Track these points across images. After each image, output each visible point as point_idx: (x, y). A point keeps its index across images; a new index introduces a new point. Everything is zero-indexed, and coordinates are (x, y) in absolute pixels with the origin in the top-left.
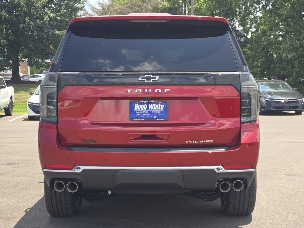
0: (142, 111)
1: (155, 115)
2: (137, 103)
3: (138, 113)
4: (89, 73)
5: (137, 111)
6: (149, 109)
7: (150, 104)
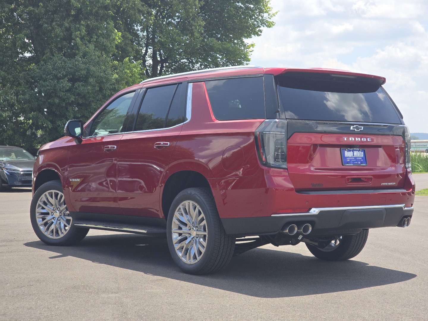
0: (350, 157)
1: (359, 161)
2: (347, 150)
3: (348, 159)
4: (307, 122)
5: (347, 157)
6: (355, 155)
7: (354, 151)
